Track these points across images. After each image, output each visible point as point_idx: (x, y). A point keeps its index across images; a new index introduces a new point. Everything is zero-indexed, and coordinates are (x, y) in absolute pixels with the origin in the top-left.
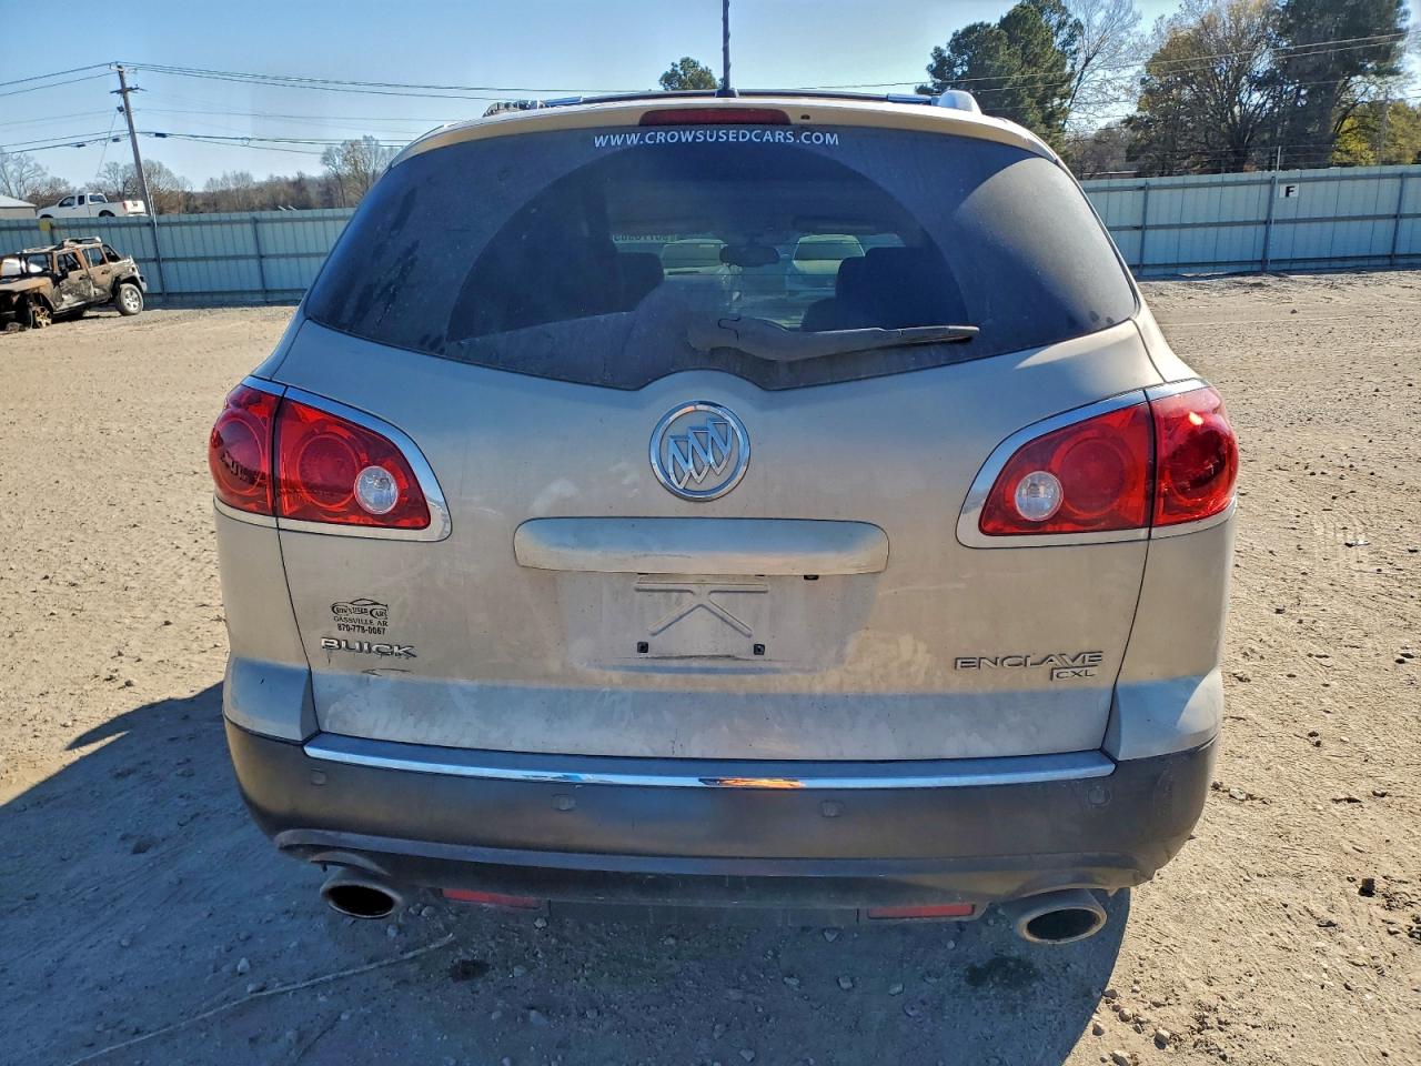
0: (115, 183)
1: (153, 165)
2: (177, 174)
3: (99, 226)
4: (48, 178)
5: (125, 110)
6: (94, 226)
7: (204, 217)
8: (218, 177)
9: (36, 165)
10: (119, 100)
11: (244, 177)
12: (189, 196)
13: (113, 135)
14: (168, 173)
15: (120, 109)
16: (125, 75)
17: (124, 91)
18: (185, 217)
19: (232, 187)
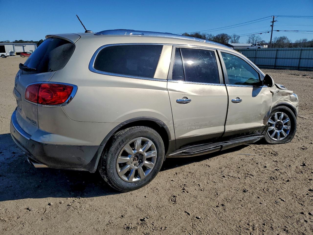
0: (275, 41)
1: (285, 37)
2: (289, 39)
3: (268, 50)
4: (261, 40)
5: (272, 26)
6: (267, 50)
7: (292, 49)
8: (299, 39)
9: (260, 38)
10: (271, 24)
11: (305, 40)
12: (291, 44)
13: (268, 31)
14: (287, 39)
15: (271, 26)
16: (275, 18)
17: (273, 22)
18: (288, 49)
19: (302, 42)
